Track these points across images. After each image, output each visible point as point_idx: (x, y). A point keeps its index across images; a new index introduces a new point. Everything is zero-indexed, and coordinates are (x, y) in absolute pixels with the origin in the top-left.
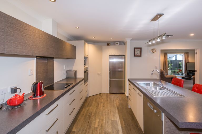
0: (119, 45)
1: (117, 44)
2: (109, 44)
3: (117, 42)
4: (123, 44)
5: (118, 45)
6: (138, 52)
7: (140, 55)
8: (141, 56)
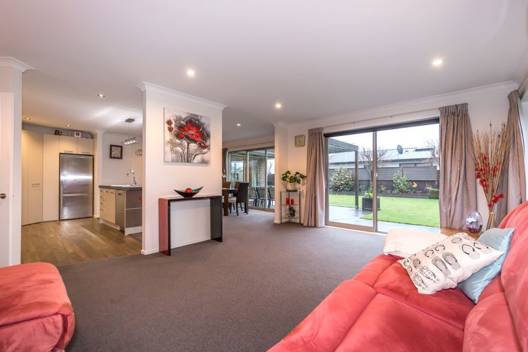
0: (82, 137)
1: (78, 134)
2: (58, 132)
3: (78, 132)
4: (89, 136)
5: (80, 136)
6: (116, 152)
7: (120, 156)
8: (121, 158)
